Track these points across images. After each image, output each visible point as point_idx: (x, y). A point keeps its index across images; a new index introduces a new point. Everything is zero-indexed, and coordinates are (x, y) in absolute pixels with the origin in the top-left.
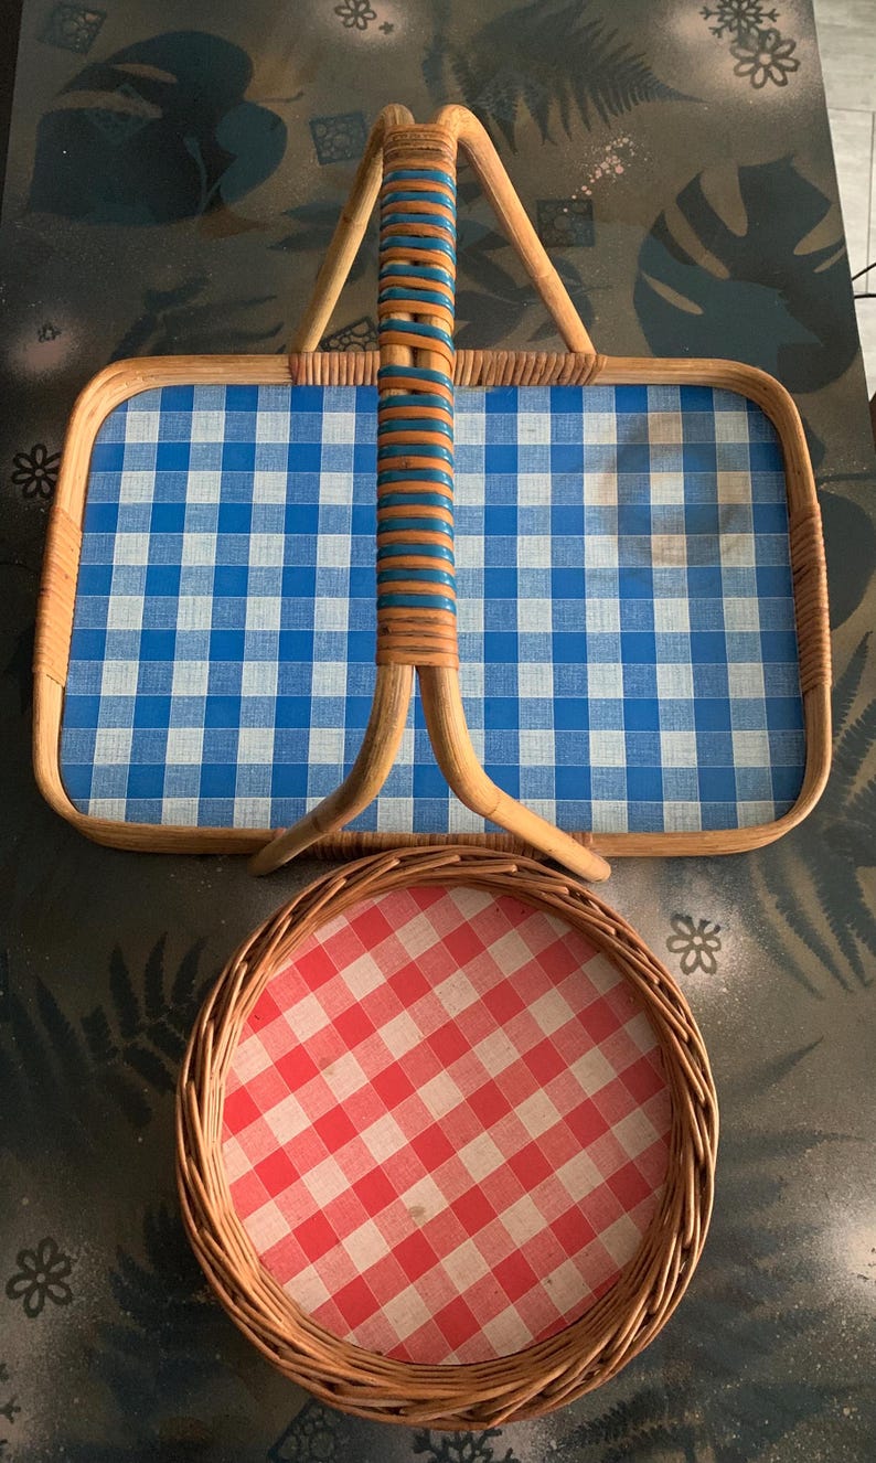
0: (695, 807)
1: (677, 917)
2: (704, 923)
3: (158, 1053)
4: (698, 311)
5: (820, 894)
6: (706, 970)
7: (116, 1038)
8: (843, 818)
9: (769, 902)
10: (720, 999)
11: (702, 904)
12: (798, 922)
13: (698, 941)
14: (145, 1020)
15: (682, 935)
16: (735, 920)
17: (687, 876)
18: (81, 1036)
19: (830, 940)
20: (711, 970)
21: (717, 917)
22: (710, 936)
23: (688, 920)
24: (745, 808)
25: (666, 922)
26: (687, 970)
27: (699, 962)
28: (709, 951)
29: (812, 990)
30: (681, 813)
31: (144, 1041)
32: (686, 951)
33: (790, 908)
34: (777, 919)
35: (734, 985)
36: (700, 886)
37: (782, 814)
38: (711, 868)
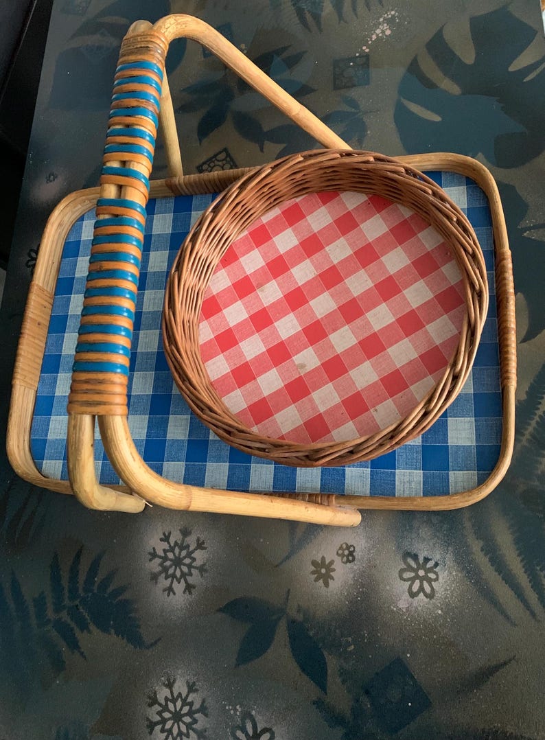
0: (418, 475)
1: (408, 554)
2: (427, 560)
3: (73, 625)
4: (438, 119)
5: (517, 541)
6: (426, 595)
7: (50, 614)
8: (537, 483)
9: (476, 546)
10: (437, 617)
11: (426, 546)
12: (498, 563)
13: (421, 573)
14: (67, 602)
15: (410, 568)
16: (450, 557)
17: (416, 523)
18: (32, 610)
19: (523, 580)
20: (430, 596)
21: (437, 556)
22: (430, 570)
23: (415, 557)
24: (457, 477)
25: (399, 557)
26: (413, 595)
27: (421, 589)
28: (430, 581)
29: (507, 618)
30: (408, 479)
31: (65, 616)
32: (413, 580)
33: (492, 551)
34: (482, 560)
35: (447, 608)
36: (425, 531)
37: (482, 481)
38: (434, 519)
